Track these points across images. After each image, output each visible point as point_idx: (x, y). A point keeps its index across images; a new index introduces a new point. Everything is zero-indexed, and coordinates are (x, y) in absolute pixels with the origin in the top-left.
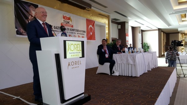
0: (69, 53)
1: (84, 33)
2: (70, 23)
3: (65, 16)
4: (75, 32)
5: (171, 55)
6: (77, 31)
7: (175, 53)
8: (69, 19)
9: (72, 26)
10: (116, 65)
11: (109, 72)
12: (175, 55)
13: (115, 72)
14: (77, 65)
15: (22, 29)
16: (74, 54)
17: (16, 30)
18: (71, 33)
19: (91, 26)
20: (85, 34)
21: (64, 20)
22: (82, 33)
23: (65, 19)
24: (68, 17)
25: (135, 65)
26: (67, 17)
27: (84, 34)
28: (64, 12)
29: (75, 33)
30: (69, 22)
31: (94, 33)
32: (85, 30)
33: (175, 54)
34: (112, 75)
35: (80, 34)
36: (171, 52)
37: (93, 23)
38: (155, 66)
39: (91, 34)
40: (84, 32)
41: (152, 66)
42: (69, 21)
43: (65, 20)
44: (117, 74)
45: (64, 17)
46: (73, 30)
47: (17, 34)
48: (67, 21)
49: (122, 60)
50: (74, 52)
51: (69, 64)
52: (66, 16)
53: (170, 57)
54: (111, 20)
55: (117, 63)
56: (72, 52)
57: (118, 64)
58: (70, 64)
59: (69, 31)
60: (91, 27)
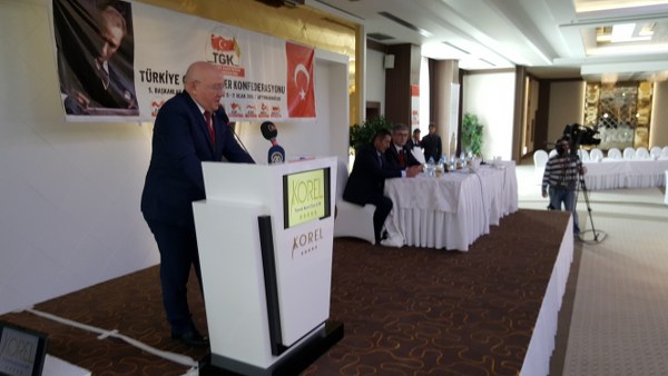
0: (293, 210)
1: (278, 95)
2: (235, 60)
3: (217, 36)
4: (249, 92)
5: (559, 172)
6: (258, 87)
7: (574, 164)
8: (231, 46)
9: (242, 73)
10: (394, 212)
11: (370, 235)
12: (574, 171)
13: (391, 233)
14: (314, 244)
15: (81, 94)
16: (306, 212)
17: (64, 96)
18: (238, 96)
19: (301, 68)
20: (284, 97)
21: (216, 51)
22: (273, 94)
23: (218, 49)
24: (227, 38)
25: (455, 215)
26: (225, 41)
27: (279, 99)
28: (214, 24)
29: (250, 97)
30: (229, 60)
31: (310, 93)
32: (284, 84)
33: (572, 168)
34: (382, 242)
35: (266, 98)
36: (562, 160)
37: (308, 56)
38: (511, 207)
39: (303, 94)
40: (280, 89)
41: (502, 211)
42: (230, 53)
43: (220, 52)
44: (396, 240)
45: (215, 43)
46: (245, 86)
47: (69, 111)
48: (225, 53)
49: (414, 198)
50: (306, 204)
51: (295, 245)
52: (221, 38)
53: (557, 177)
54: (368, 41)
55: (398, 205)
56: (301, 206)
57: (403, 211)
58: (298, 242)
59: (232, 91)
60: (300, 72)
